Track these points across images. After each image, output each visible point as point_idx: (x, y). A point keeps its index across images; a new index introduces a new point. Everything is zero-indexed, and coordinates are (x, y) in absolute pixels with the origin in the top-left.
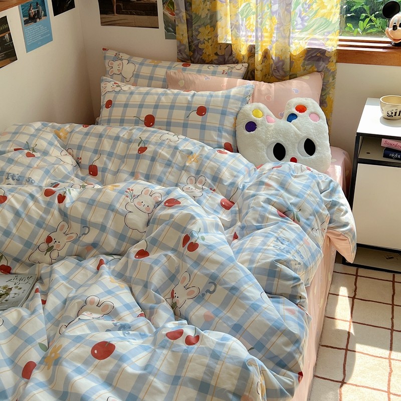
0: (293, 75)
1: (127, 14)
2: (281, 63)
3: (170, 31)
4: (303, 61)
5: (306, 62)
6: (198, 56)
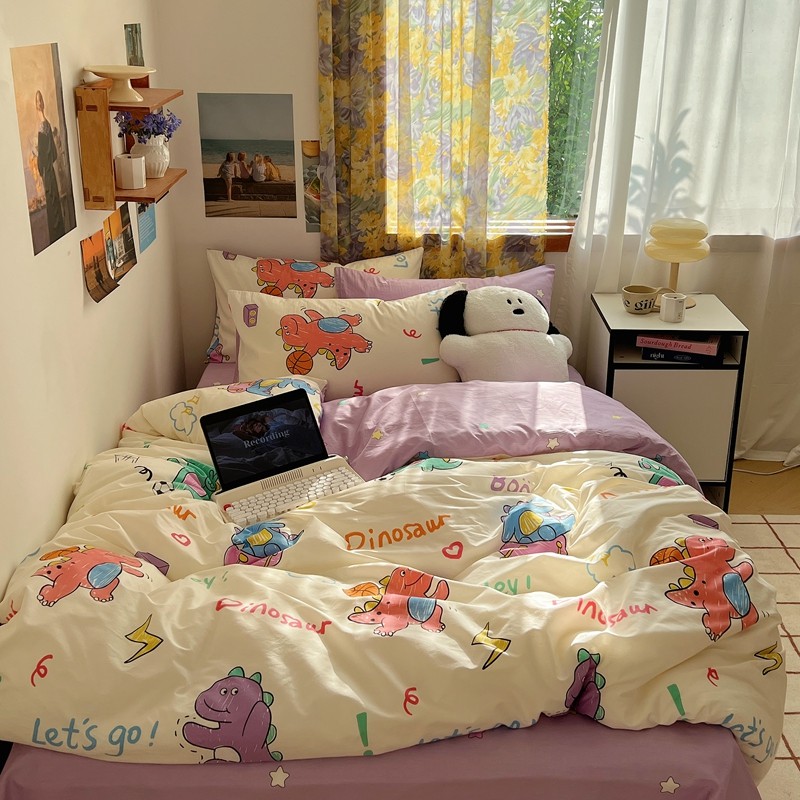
0: (490, 270)
1: (250, 199)
2: (476, 257)
3: (315, 222)
4: (502, 252)
5: (505, 254)
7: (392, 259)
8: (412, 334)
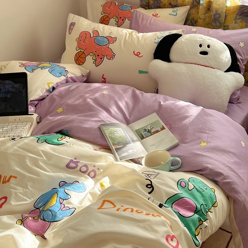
0: (226, 26)
2: (218, 16)
4: (236, 16)
5: (238, 17)
6: (157, 4)
7: (170, 10)
8: (138, 55)
